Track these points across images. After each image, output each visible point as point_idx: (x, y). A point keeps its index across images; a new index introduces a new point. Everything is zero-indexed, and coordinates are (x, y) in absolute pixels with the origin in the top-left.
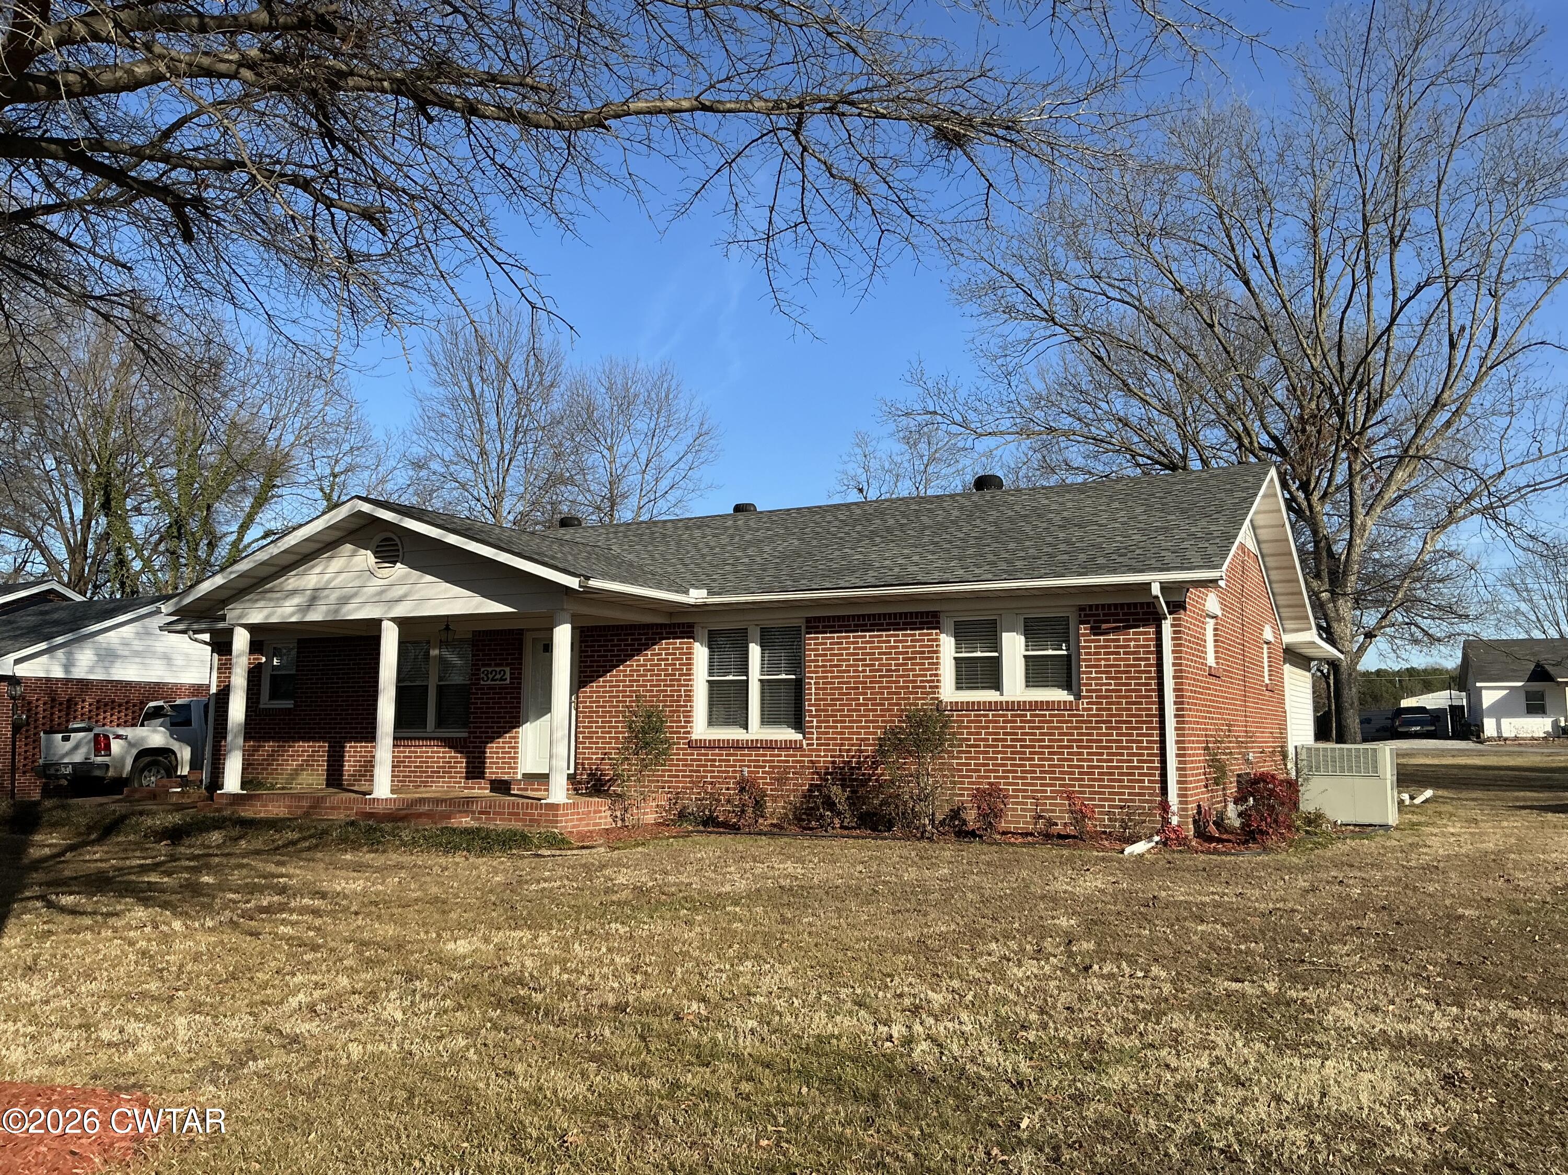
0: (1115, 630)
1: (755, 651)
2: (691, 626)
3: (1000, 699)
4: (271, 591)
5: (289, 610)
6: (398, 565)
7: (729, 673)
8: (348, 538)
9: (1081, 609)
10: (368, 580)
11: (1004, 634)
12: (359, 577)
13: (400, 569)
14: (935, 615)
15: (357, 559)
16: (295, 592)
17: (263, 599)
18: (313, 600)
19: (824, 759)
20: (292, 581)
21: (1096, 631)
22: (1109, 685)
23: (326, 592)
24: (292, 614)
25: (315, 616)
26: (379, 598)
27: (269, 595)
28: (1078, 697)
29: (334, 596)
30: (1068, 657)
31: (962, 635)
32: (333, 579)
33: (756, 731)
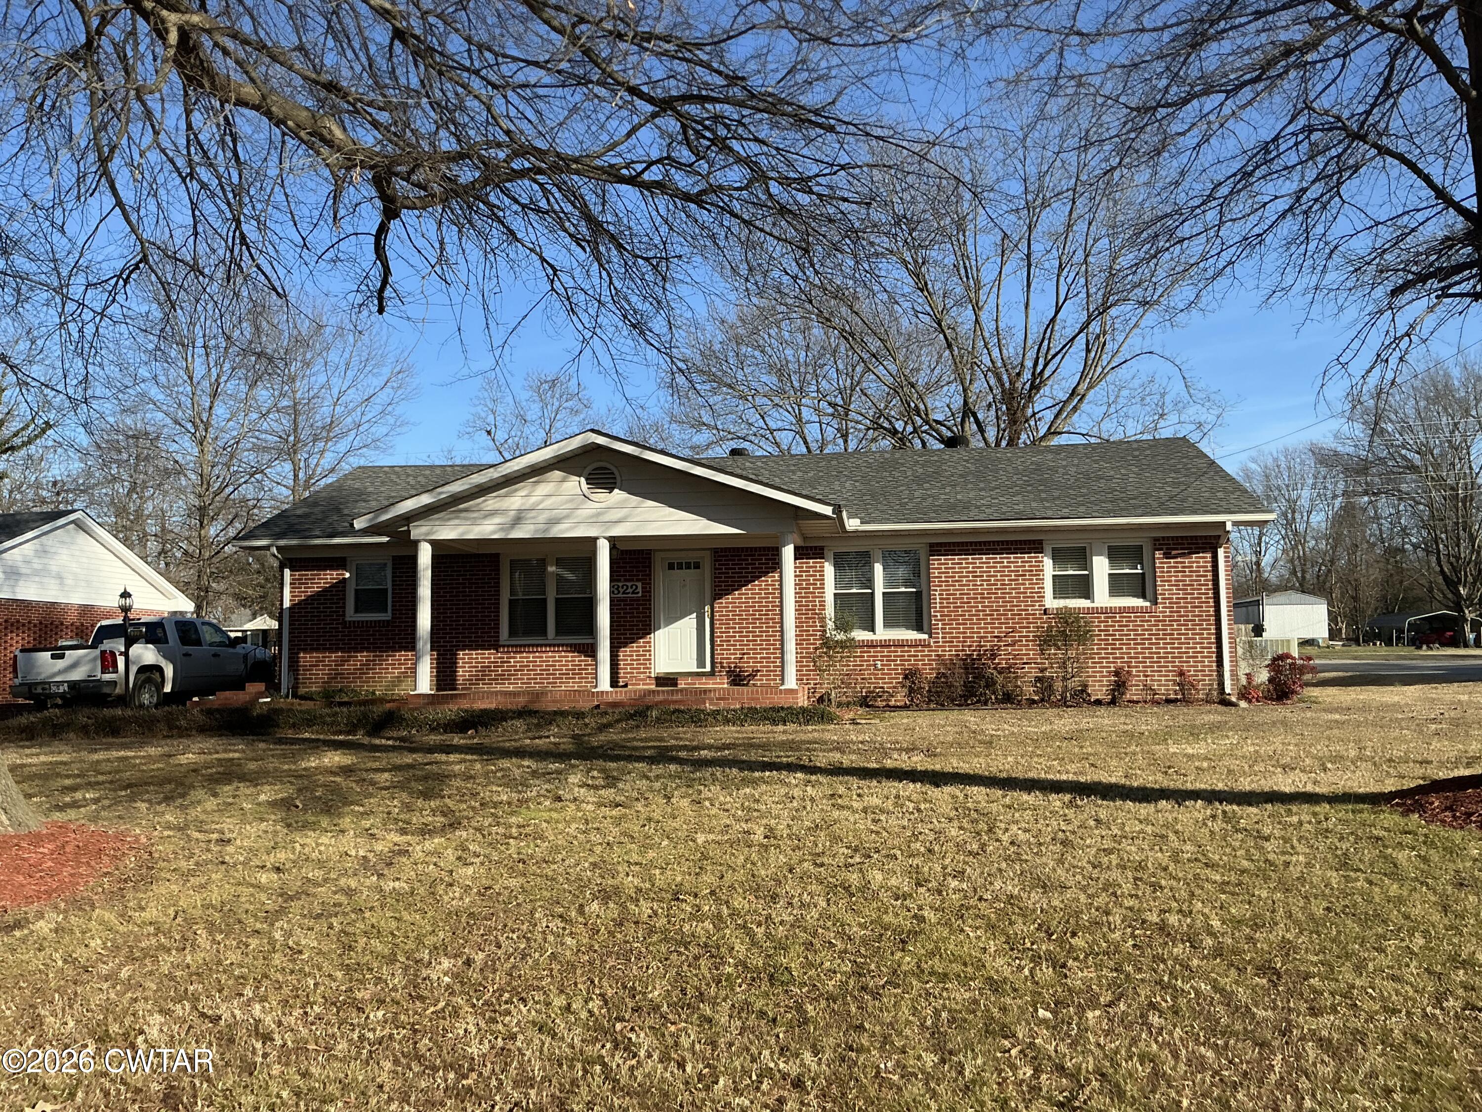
0: (1182, 555)
1: (878, 568)
2: (822, 548)
3: (1091, 605)
4: (466, 510)
5: (491, 528)
6: (616, 491)
7: (851, 588)
8: (561, 465)
9: (1156, 539)
10: (582, 503)
11: (1095, 558)
12: (571, 501)
13: (618, 495)
14: (1040, 542)
15: (566, 485)
16: (494, 513)
17: (457, 518)
18: (518, 520)
19: (949, 653)
20: (490, 502)
21: (1167, 556)
22: (1176, 594)
23: (532, 514)
24: (495, 532)
25: (522, 533)
26: (594, 520)
27: (463, 515)
28: (1155, 602)
29: (543, 517)
30: (1143, 574)
31: (1058, 557)
32: (542, 502)
33: (882, 633)
